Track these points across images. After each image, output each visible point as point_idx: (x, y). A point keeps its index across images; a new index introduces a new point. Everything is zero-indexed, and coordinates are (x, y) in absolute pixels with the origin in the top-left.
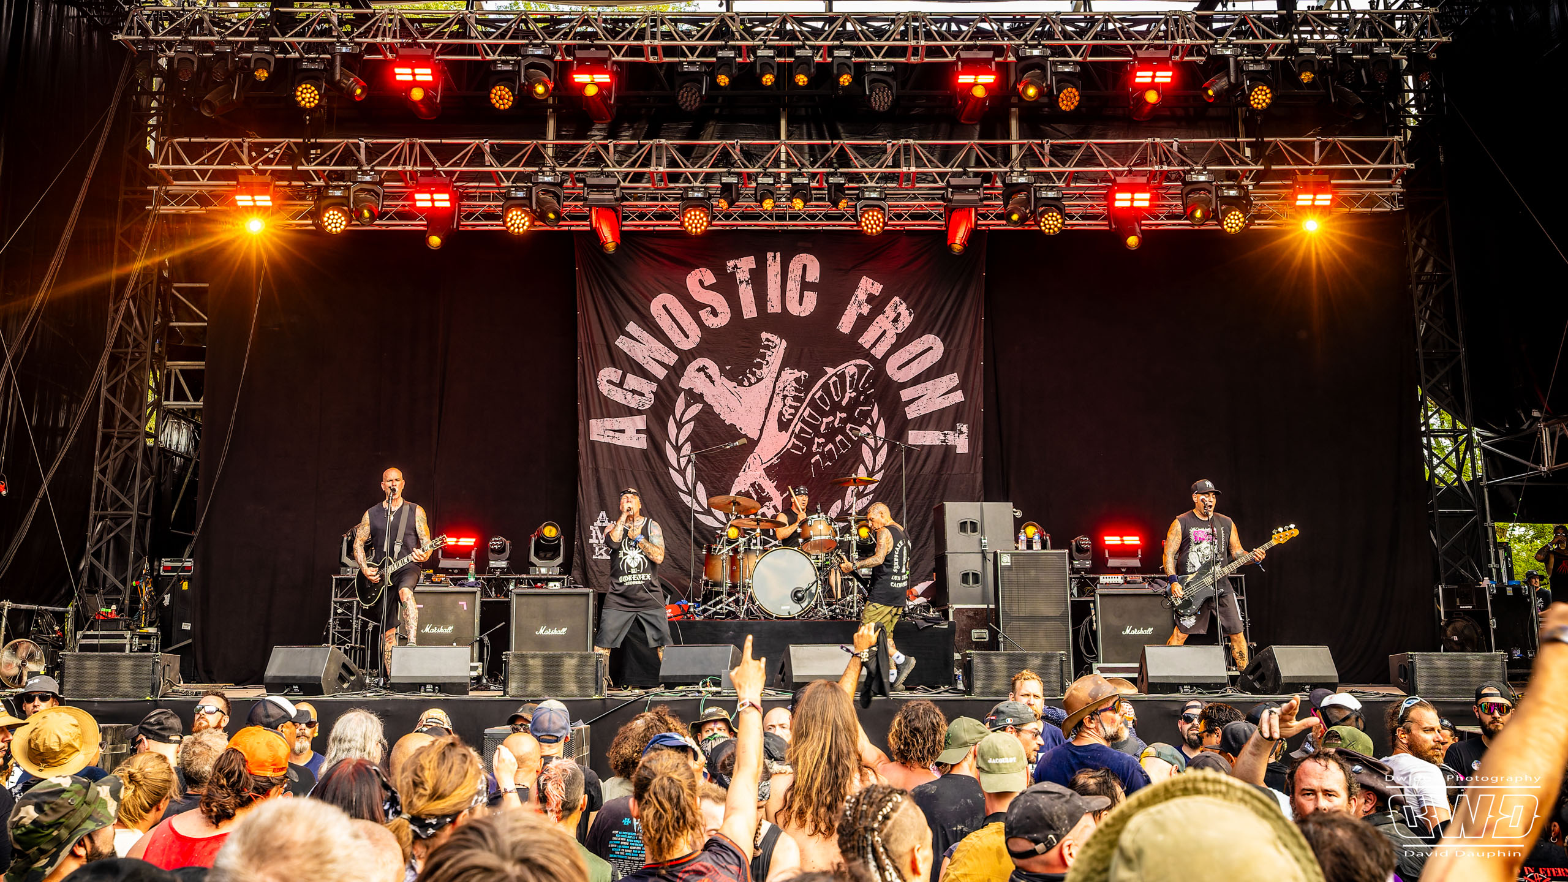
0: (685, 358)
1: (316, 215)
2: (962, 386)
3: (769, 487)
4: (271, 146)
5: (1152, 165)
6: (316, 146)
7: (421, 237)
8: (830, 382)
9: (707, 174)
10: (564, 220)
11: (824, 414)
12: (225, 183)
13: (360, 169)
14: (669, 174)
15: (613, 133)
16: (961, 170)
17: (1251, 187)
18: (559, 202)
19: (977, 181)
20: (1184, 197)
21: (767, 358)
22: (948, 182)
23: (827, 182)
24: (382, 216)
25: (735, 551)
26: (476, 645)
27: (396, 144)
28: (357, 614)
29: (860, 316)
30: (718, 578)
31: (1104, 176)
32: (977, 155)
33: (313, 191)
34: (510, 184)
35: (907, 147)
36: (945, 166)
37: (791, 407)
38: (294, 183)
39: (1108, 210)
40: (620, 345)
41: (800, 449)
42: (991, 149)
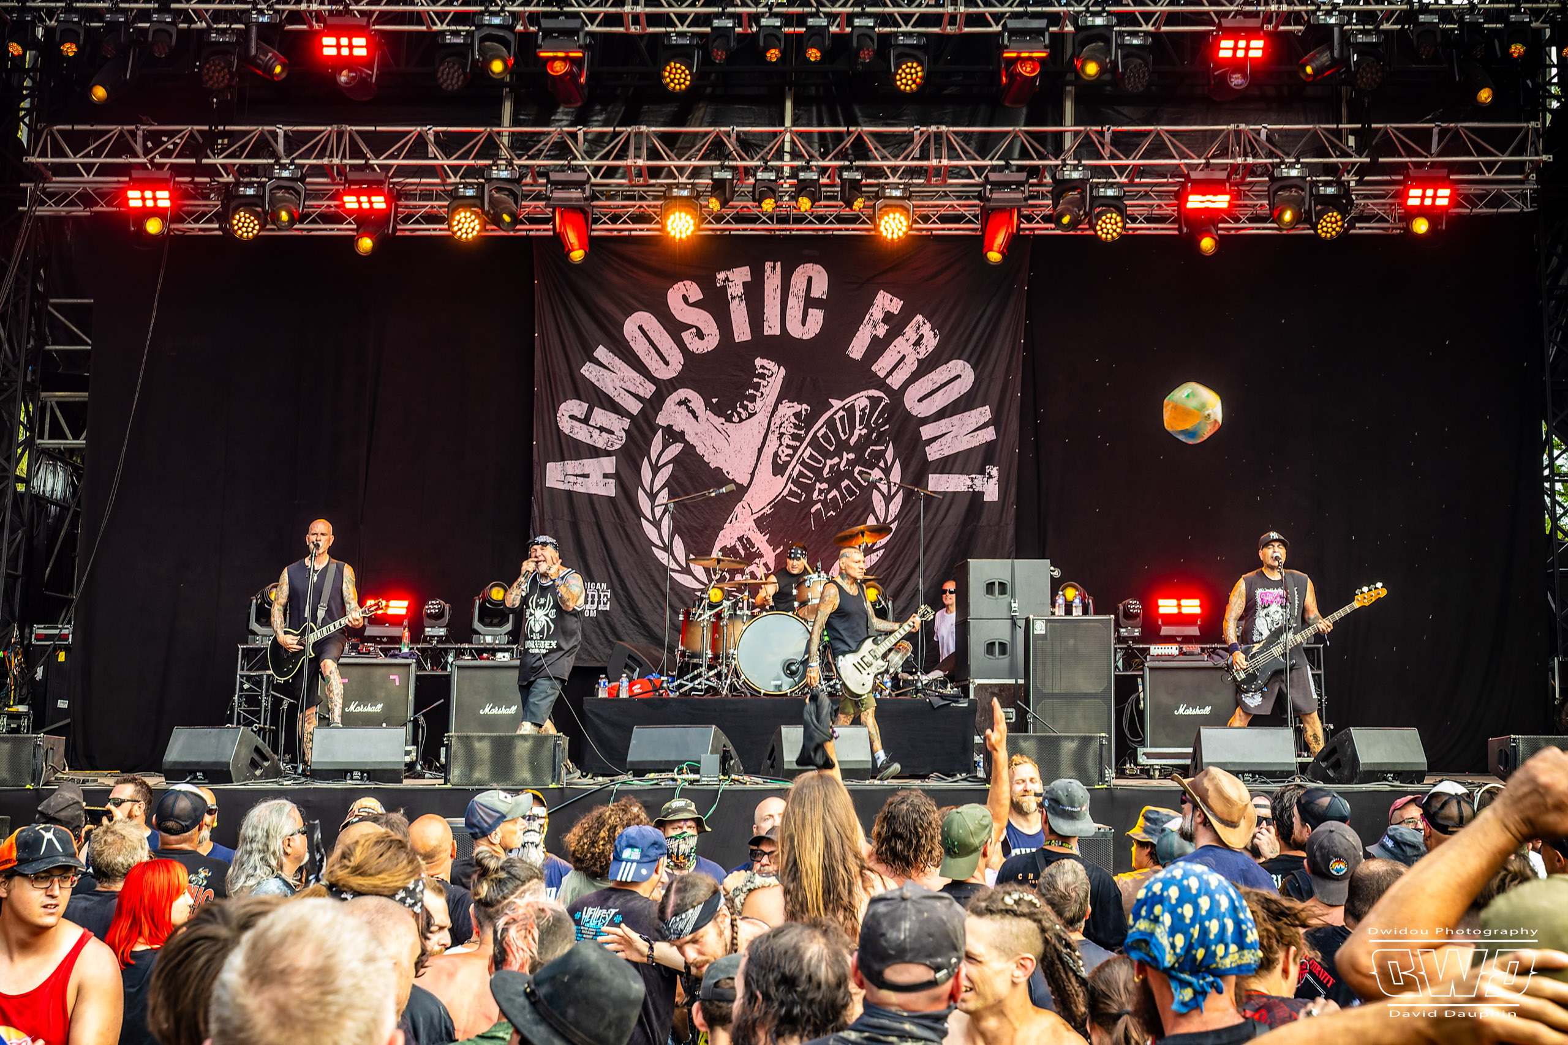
0: (664, 389)
1: (224, 217)
2: (995, 422)
3: (760, 541)
4: (171, 134)
5: (1233, 157)
6: (224, 134)
7: (350, 242)
8: (837, 417)
9: (695, 168)
10: (522, 223)
11: (827, 455)
12: (115, 179)
13: (277, 162)
14: (649, 168)
15: (581, 119)
16: (1002, 163)
17: (1352, 184)
18: (516, 202)
19: (1022, 176)
20: (1271, 195)
21: (762, 389)
22: (986, 177)
23: (840, 177)
24: (303, 218)
25: (718, 616)
26: (410, 725)
27: (321, 132)
28: (267, 691)
29: (875, 338)
30: (697, 647)
31: (1175, 171)
32: (1023, 145)
33: (219, 189)
34: (458, 180)
35: (938, 136)
36: (983, 158)
37: (788, 446)
38: (197, 179)
39: (1179, 211)
40: (587, 374)
41: (798, 496)
42: (1039, 137)
